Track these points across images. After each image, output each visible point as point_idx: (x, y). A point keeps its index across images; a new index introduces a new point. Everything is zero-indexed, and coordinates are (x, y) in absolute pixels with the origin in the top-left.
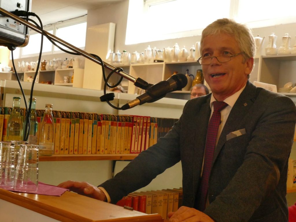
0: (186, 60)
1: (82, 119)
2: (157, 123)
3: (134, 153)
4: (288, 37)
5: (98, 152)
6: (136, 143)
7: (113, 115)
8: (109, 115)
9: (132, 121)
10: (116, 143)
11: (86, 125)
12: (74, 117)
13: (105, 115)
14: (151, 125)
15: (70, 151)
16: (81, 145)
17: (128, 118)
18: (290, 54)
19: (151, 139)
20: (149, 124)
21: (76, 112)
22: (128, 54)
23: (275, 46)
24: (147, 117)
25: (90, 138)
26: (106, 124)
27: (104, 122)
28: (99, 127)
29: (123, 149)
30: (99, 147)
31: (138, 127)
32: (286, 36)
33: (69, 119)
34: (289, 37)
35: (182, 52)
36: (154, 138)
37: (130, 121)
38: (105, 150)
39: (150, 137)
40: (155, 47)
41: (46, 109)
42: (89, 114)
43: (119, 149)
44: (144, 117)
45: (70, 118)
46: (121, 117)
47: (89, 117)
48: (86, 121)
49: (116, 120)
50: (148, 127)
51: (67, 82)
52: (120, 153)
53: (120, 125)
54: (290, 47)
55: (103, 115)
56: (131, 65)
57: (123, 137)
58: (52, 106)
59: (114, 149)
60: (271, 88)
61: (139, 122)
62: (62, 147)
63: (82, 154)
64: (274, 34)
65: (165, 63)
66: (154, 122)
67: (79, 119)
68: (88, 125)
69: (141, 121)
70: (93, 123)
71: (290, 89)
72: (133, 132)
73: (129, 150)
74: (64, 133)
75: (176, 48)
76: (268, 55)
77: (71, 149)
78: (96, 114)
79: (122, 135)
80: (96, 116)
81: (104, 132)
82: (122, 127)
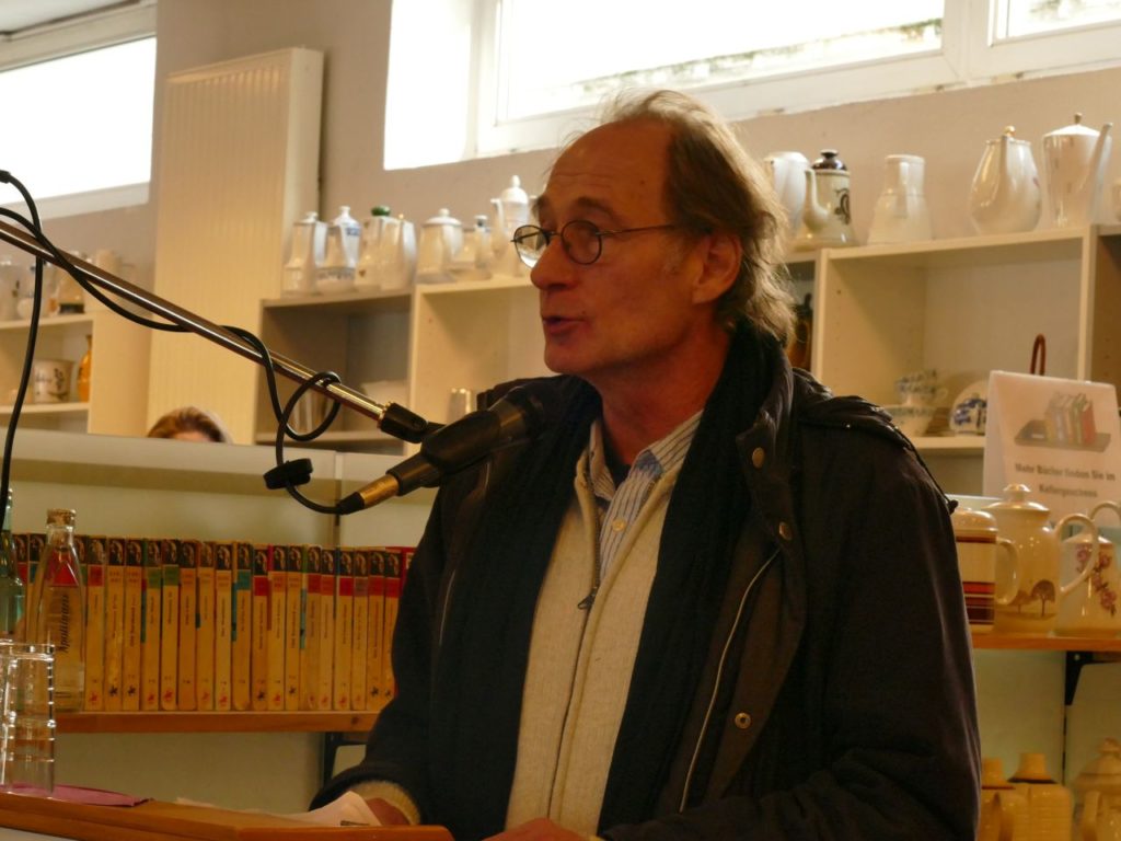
1: (189, 566)
5: (257, 704)
7: (317, 549)
8: (300, 549)
9: (396, 572)
10: (333, 667)
11: (206, 591)
12: (157, 560)
13: (284, 548)
15: (146, 695)
16: (186, 674)
17: (381, 557)
21: (165, 540)
25: (224, 643)
26: (289, 583)
27: (279, 578)
28: (260, 600)
29: (360, 691)
30: (263, 682)
33: (137, 569)
37: (388, 571)
38: (287, 695)
41: (51, 531)
42: (219, 547)
43: (346, 692)
45: (142, 565)
46: (352, 553)
47: (219, 559)
48: (208, 575)
49: (331, 568)
51: (52, 394)
52: (352, 709)
53: (347, 589)
55: (275, 548)
56: (421, 289)
57: (363, 640)
58: (74, 515)
59: (325, 691)
62: (112, 680)
63: (195, 710)
67: (177, 566)
68: (217, 589)
70: (233, 584)
73: (388, 693)
74: (120, 624)
77: (150, 688)
78: (245, 545)
79: (356, 631)
80: (247, 553)
81: (282, 620)
82: (357, 599)
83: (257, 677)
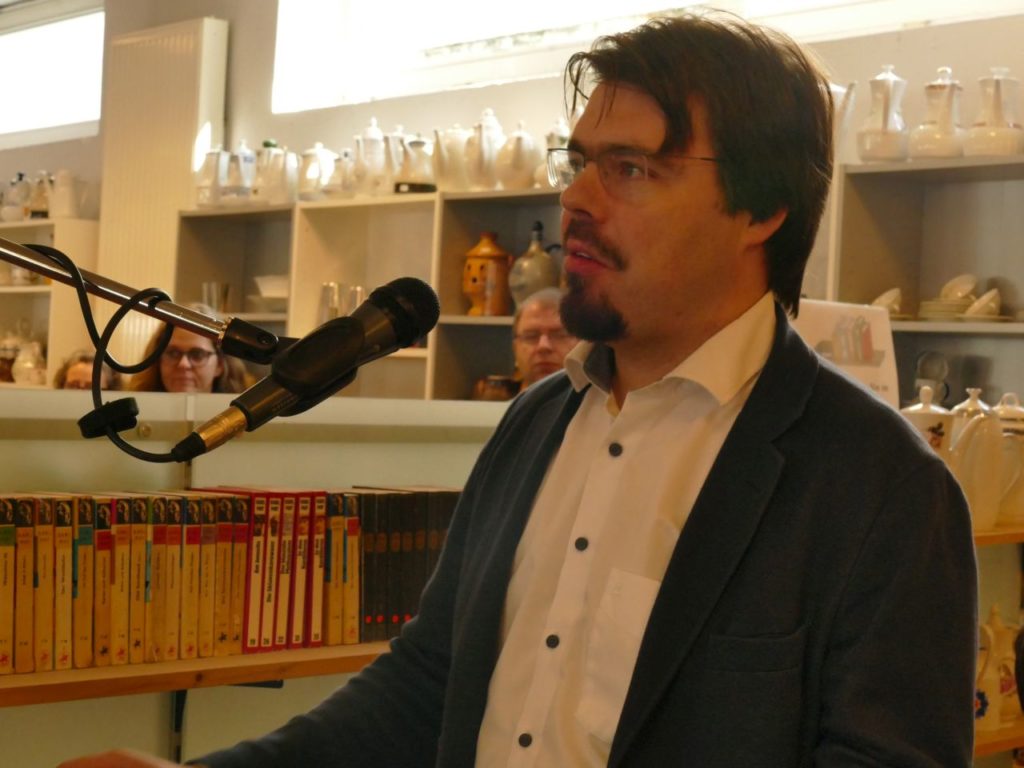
0: (532, 181)
1: (27, 525)
2: (356, 518)
3: (260, 649)
4: (948, 82)
5: (99, 660)
6: (269, 607)
7: (163, 500)
8: (145, 501)
9: (245, 517)
10: (180, 616)
11: (45, 549)
13: (127, 501)
14: (332, 527)
16: (24, 634)
17: (230, 506)
18: (961, 156)
19: (332, 584)
20: (321, 525)
21: (1, 501)
22: (285, 155)
23: (896, 122)
24: (313, 495)
25: (64, 601)
26: (133, 536)
27: (122, 532)
28: (104, 554)
29: (209, 638)
30: (106, 637)
31: (275, 539)
32: (943, 78)
34: (953, 87)
35: (511, 147)
36: (344, 580)
37: (237, 517)
38: (132, 647)
39: (327, 579)
40: (400, 128)
42: (58, 503)
43: (193, 640)
44: (297, 496)
46: (199, 502)
47: (58, 515)
48: (46, 533)
49: (177, 518)
50: (319, 537)
51: (25, 278)
52: (198, 659)
53: (194, 538)
54: (959, 126)
55: (118, 501)
56: (300, 205)
57: (211, 589)
59: (173, 641)
60: (864, 323)
61: (278, 519)
63: (34, 673)
64: (893, 72)
65: (443, 194)
66: (343, 514)
67: (13, 525)
68: (56, 547)
69: (286, 511)
70: (74, 541)
71: (964, 306)
72: (254, 564)
73: (237, 638)
75: (485, 133)
76: (870, 163)
78: (86, 500)
79: (203, 579)
80: (88, 507)
81: (126, 575)
82: (204, 547)
83: (99, 632)
